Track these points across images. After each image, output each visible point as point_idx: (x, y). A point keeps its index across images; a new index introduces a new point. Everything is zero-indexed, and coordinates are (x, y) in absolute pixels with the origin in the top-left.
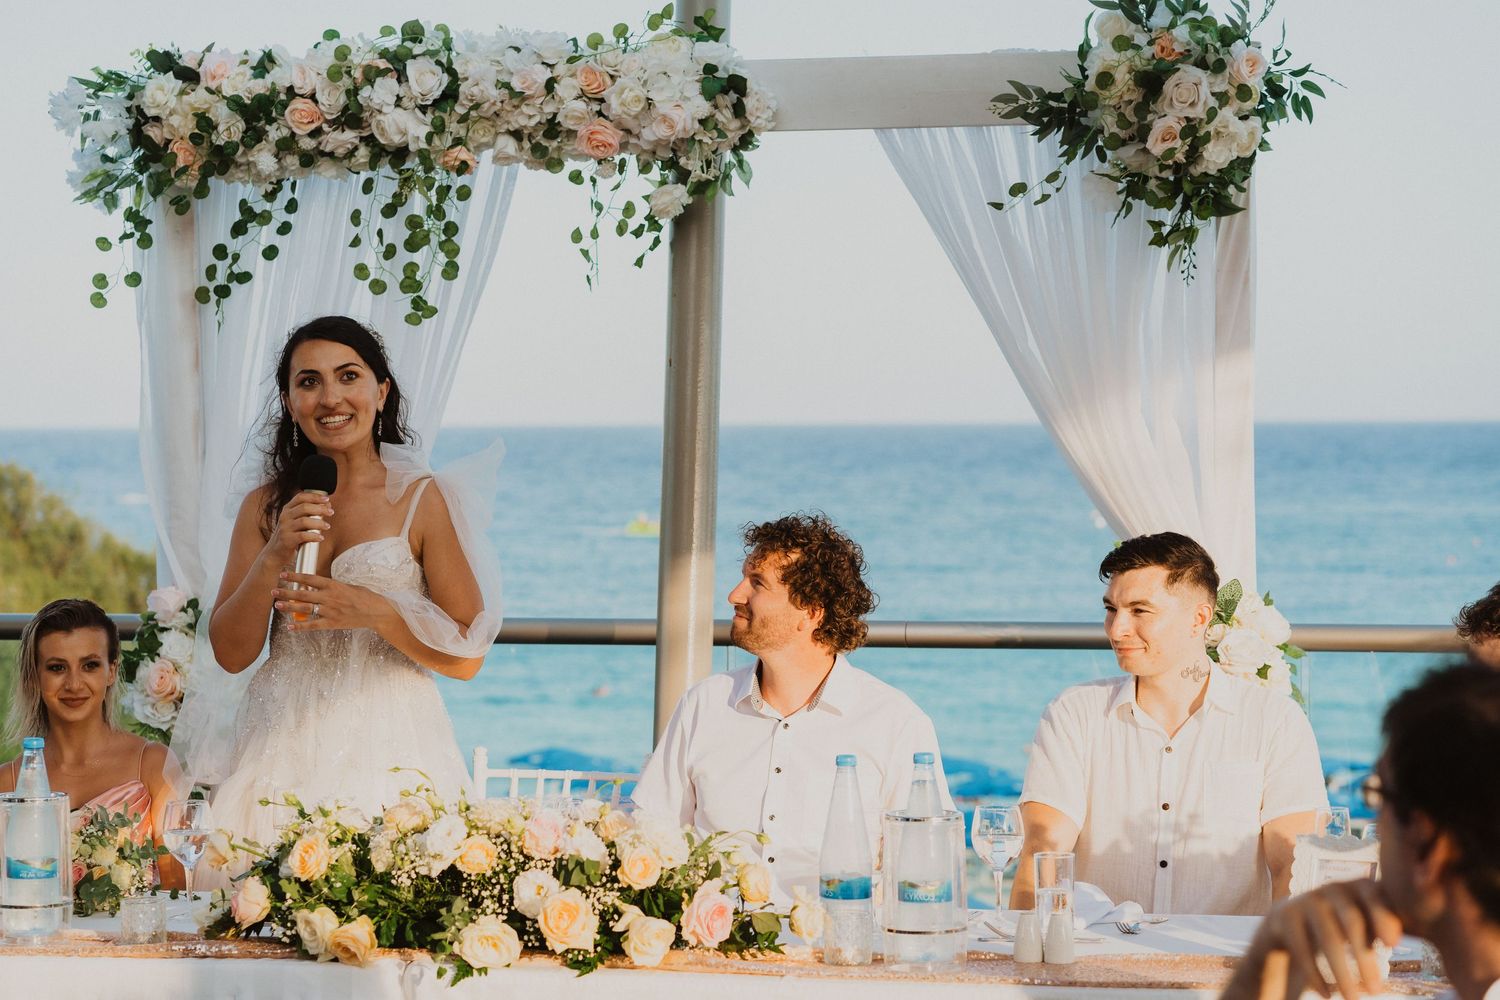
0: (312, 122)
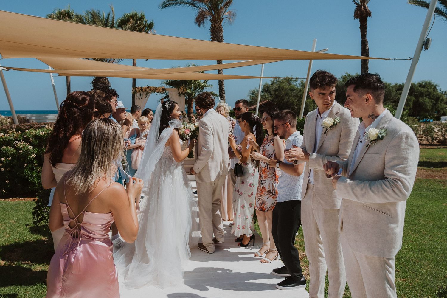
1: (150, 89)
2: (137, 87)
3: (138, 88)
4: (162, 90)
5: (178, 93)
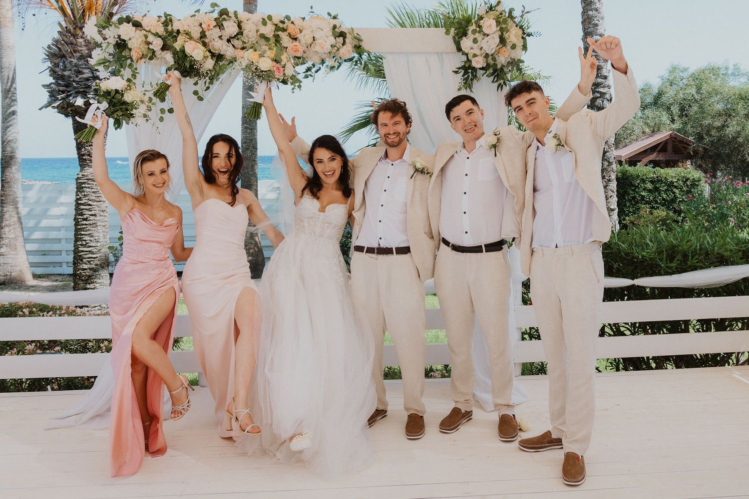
1: (238, 36)
2: (128, 20)
3: (137, 25)
4: (332, 40)
5: (458, 60)
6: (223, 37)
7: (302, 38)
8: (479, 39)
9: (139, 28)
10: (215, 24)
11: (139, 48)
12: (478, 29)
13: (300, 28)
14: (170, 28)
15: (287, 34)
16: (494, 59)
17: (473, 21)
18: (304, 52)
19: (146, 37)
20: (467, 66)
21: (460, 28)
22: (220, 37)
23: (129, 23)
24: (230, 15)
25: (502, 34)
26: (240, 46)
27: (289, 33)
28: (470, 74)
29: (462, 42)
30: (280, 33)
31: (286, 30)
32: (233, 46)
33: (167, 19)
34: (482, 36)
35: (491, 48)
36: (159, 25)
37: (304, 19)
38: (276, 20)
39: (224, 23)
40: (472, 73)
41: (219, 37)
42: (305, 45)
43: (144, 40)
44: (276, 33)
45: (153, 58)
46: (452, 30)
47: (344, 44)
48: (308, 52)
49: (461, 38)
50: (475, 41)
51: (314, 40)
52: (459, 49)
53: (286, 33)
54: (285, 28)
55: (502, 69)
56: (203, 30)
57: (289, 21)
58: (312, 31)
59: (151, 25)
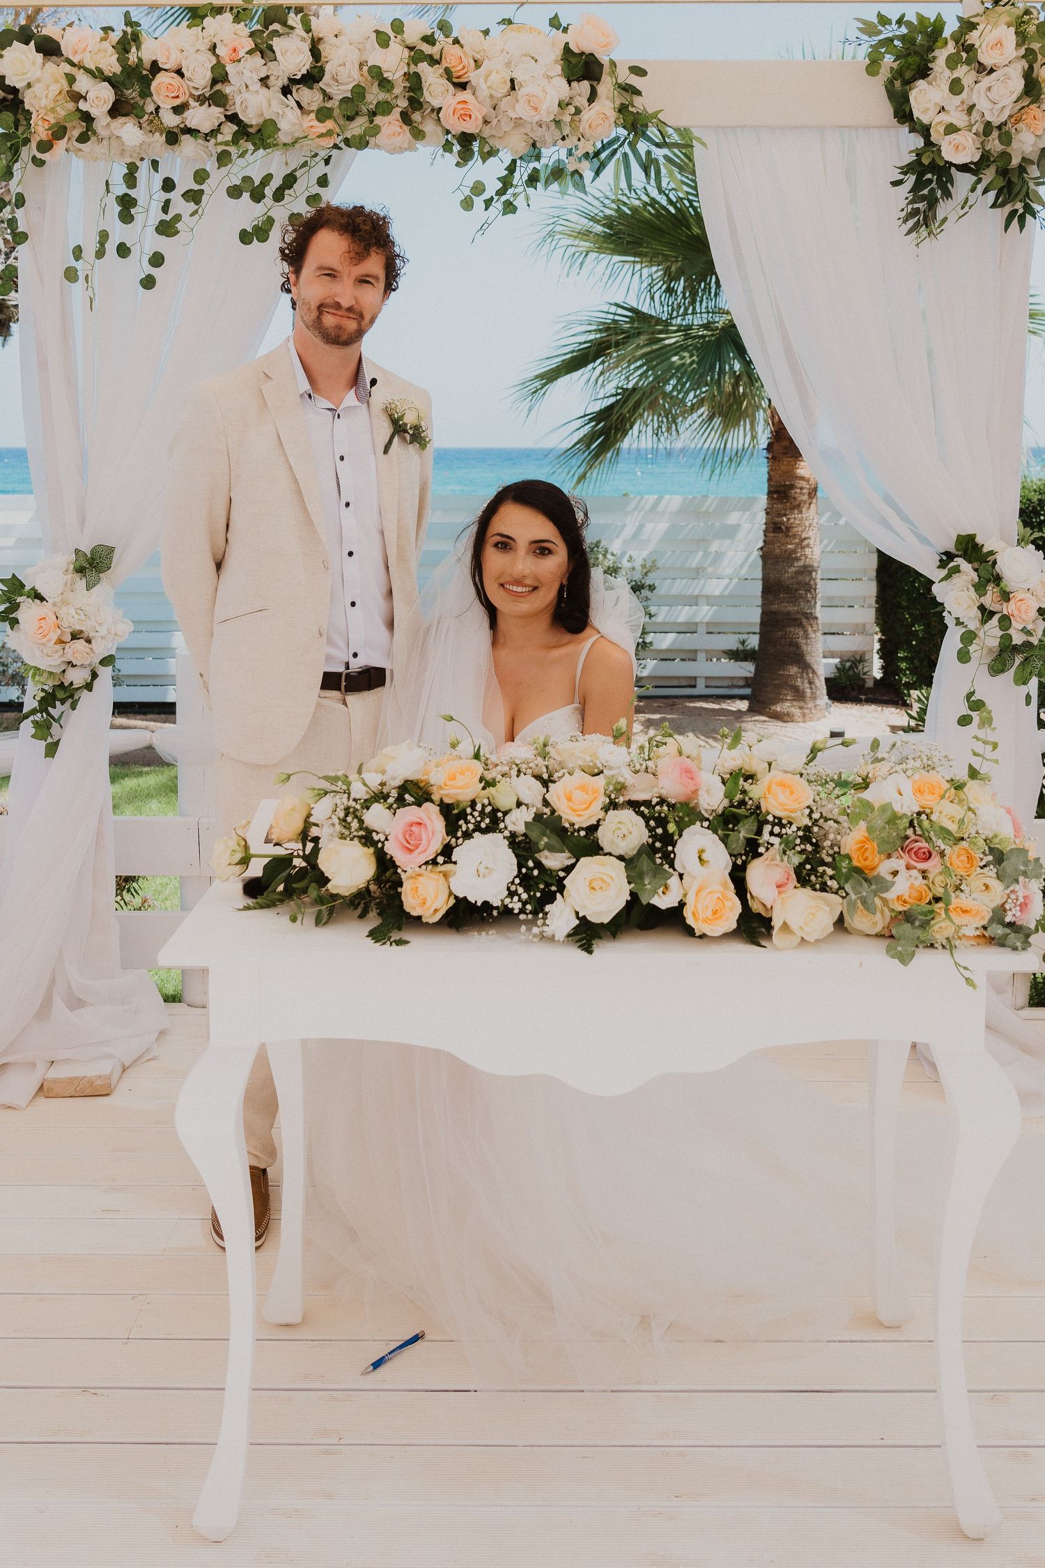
0: (178, 97)
1: (312, 78)
2: (25, 35)
3: (49, 49)
4: (560, 89)
6: (272, 81)
7: (482, 82)
8: (967, 81)
9: (54, 58)
10: (250, 44)
11: (53, 110)
12: (964, 55)
13: (478, 56)
14: (132, 58)
15: (441, 71)
16: (1006, 138)
17: (947, 33)
18: (486, 122)
19: (71, 79)
20: (926, 161)
21: (909, 54)
22: (264, 81)
23: (27, 43)
24: (290, 22)
25: (1031, 68)
26: (315, 107)
27: (447, 71)
28: (934, 185)
29: (913, 96)
30: (423, 68)
31: (438, 62)
32: (298, 103)
33: (125, 32)
34: (973, 75)
35: (999, 106)
36: (105, 51)
37: (486, 32)
38: (413, 33)
39: (277, 43)
40: (939, 181)
41: (262, 80)
42: (488, 103)
43: (67, 88)
44: (413, 69)
45: (89, 139)
46: (889, 59)
47: (592, 98)
48: (494, 122)
49: (909, 82)
50: (956, 87)
51: (513, 88)
52: (904, 114)
53: (439, 69)
54: (437, 57)
55: (1022, 169)
56: (218, 62)
57: (447, 37)
58: (508, 64)
59: (85, 50)
